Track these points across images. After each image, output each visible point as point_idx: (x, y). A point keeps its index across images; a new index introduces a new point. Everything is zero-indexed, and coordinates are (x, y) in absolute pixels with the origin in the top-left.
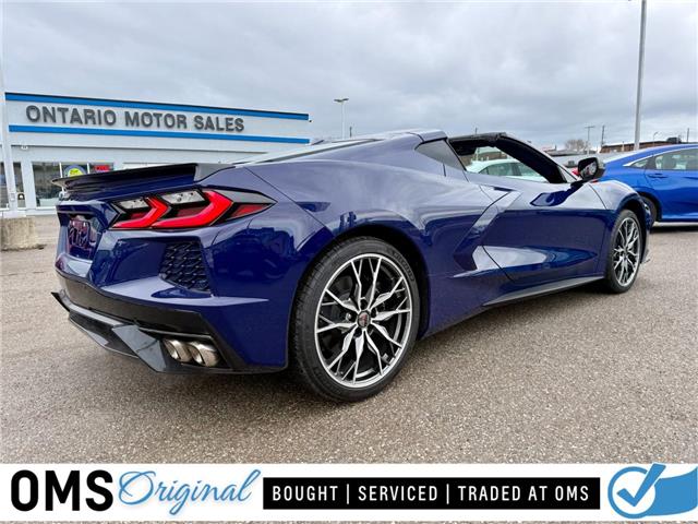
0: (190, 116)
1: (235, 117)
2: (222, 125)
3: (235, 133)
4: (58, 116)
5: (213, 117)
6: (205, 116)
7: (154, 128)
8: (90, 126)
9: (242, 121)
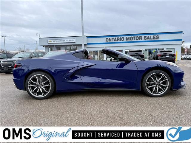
0: (143, 36)
1: (156, 35)
2: (152, 38)
3: (156, 40)
4: (112, 40)
5: (150, 36)
6: (147, 36)
7: (133, 40)
8: (118, 41)
9: (158, 36)
